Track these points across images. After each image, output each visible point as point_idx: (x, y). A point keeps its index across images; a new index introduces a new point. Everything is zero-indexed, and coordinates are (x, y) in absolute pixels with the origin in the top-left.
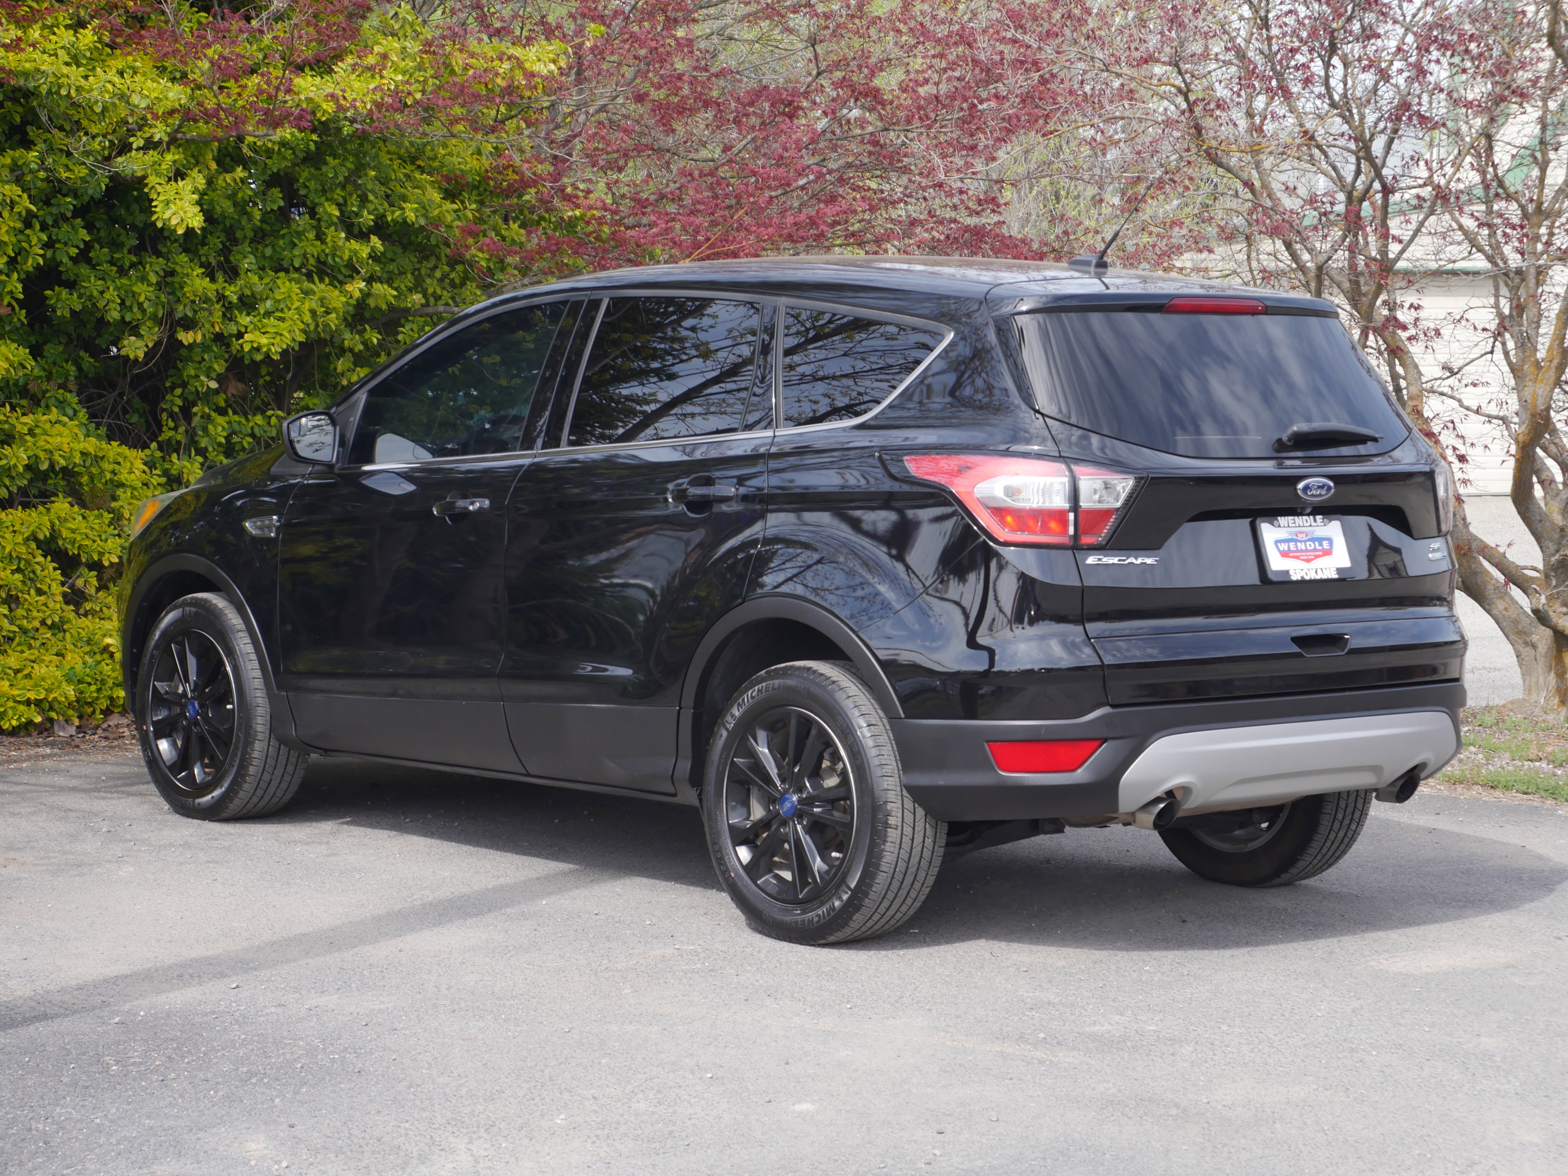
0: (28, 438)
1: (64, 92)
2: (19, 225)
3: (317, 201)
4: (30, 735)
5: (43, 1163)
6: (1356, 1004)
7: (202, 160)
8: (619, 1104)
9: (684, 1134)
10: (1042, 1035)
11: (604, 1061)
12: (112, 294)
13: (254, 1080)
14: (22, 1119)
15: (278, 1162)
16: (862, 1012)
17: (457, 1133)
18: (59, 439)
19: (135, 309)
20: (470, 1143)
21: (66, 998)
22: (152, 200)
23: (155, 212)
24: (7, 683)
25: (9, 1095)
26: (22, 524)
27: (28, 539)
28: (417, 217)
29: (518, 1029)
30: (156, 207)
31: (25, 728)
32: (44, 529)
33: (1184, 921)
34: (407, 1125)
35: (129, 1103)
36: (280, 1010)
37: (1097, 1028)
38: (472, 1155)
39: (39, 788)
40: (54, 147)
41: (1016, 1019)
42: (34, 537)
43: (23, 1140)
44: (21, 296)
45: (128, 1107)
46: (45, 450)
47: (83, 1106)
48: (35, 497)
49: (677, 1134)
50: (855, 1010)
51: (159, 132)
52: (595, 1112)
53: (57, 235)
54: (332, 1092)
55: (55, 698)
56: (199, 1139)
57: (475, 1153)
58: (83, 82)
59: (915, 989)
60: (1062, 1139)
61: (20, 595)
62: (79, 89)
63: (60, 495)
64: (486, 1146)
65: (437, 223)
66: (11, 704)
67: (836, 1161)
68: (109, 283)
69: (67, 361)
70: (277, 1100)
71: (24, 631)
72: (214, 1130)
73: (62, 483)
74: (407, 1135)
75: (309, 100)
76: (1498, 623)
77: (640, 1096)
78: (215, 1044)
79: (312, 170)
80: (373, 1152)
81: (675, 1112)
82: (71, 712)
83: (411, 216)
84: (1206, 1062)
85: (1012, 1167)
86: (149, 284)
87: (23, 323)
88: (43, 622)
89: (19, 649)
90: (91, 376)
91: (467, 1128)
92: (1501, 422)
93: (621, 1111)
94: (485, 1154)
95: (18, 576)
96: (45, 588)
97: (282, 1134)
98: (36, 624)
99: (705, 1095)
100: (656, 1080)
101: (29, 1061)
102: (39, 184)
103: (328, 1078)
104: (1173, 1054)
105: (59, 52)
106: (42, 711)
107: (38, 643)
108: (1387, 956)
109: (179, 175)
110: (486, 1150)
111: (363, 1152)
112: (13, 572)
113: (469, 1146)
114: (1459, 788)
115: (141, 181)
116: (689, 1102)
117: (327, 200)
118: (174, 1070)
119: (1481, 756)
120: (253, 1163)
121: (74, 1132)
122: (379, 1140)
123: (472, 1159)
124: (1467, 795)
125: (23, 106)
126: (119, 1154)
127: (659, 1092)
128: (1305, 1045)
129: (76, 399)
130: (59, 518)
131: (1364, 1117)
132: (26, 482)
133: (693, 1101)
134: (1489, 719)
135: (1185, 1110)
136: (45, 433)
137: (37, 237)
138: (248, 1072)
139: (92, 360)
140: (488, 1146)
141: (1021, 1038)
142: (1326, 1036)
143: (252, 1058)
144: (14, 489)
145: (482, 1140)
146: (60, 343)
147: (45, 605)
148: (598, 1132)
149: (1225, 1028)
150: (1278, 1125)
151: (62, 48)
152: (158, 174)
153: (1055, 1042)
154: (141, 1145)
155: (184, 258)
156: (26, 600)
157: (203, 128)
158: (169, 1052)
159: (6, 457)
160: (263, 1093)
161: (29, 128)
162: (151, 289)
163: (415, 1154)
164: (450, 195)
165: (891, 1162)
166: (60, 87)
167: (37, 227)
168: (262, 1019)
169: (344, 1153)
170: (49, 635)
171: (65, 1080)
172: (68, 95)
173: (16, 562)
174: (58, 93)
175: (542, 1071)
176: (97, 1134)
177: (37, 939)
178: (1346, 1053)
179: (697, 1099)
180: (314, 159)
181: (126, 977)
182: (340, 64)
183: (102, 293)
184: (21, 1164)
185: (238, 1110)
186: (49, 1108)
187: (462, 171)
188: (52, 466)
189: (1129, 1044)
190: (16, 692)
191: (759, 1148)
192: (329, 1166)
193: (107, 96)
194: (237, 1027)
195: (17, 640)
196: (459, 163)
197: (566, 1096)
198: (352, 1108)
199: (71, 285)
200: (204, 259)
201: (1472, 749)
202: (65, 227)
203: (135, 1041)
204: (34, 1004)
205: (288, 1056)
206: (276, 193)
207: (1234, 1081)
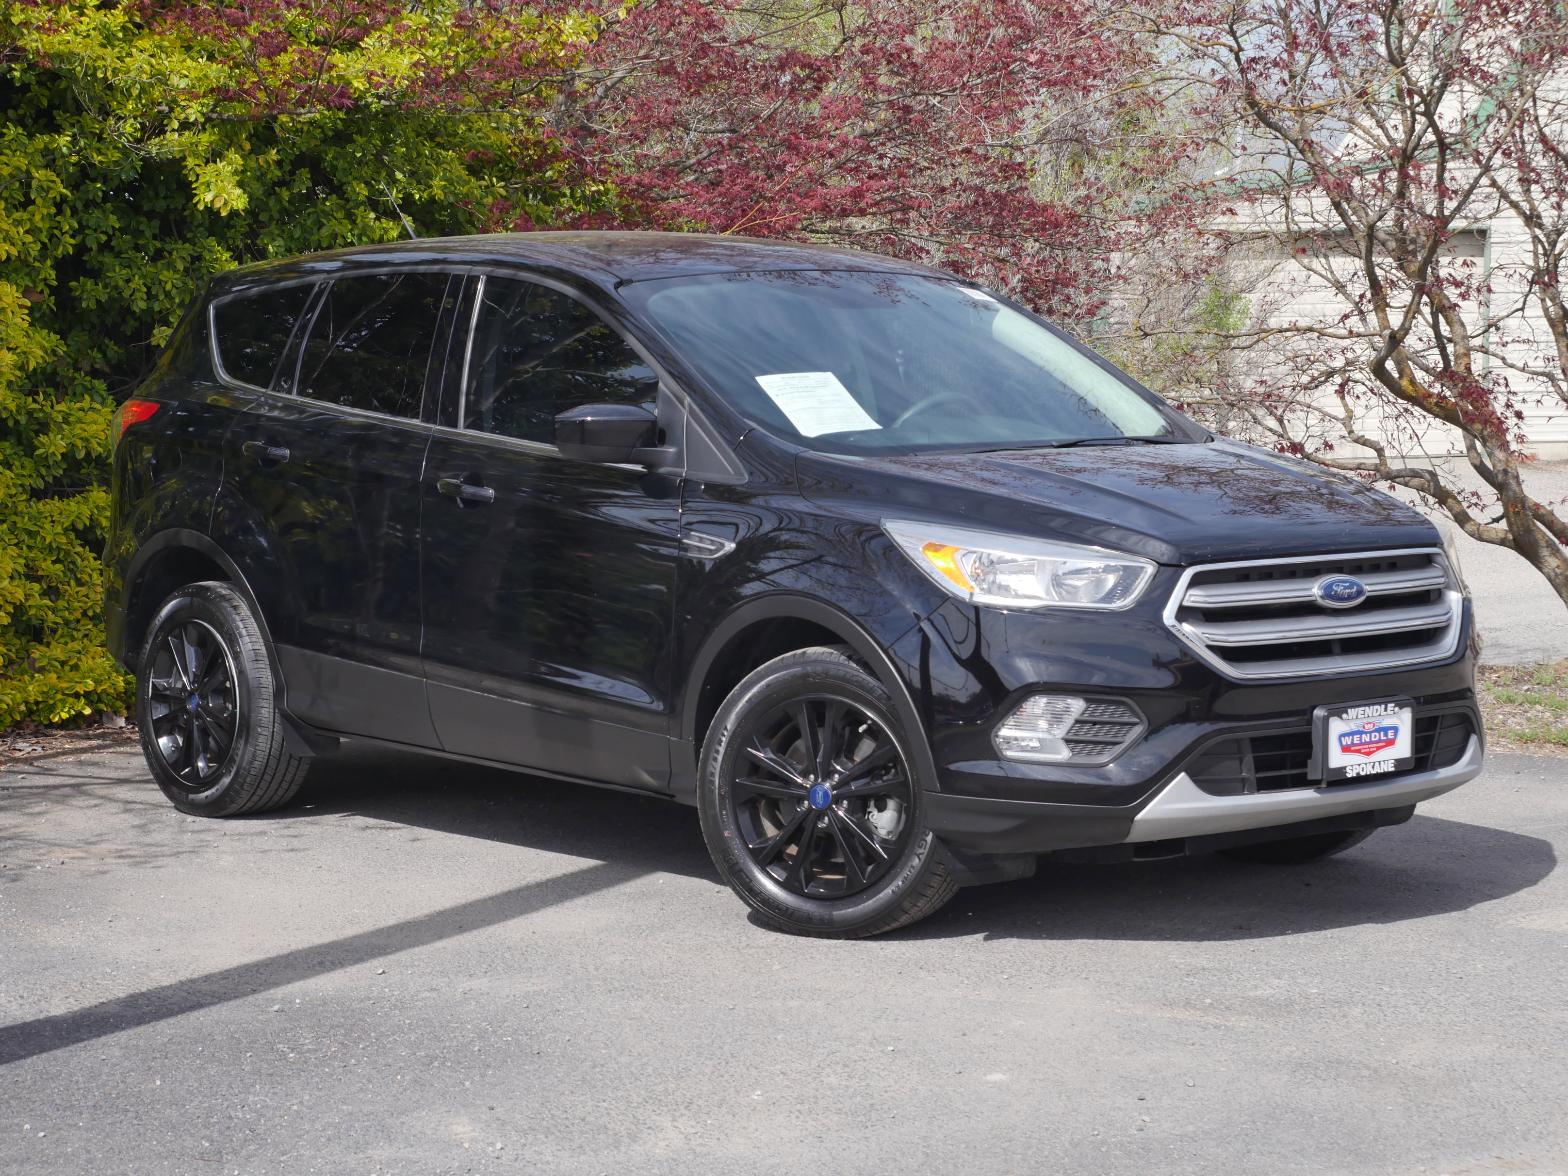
0: (64, 426)
1: (100, 75)
2: (53, 210)
3: (344, 180)
4: (79, 728)
5: (256, 1150)
6: (1509, 962)
7: (235, 139)
8: (810, 1079)
9: (885, 1107)
10: (1208, 1001)
11: (779, 1037)
12: (137, 282)
13: (436, 1064)
14: (219, 1108)
15: (492, 1144)
16: (1021, 982)
17: (658, 1112)
18: (95, 427)
19: (162, 297)
20: (674, 1120)
21: (215, 987)
22: (192, 183)
23: (196, 195)
24: (55, 676)
25: (196, 1085)
26: (60, 514)
27: (66, 530)
28: (445, 194)
29: (682, 1007)
30: (195, 189)
31: (75, 722)
32: (84, 518)
33: (1308, 885)
34: (605, 1105)
35: (320, 1090)
36: (434, 995)
37: (1259, 992)
38: (682, 1133)
39: (96, 781)
40: (87, 130)
41: (1176, 985)
42: (73, 528)
43: (228, 1128)
44: (55, 283)
45: (321, 1094)
46: (81, 439)
47: (274, 1093)
48: (69, 486)
49: (879, 1107)
50: (1013, 980)
51: (194, 113)
52: (788, 1087)
53: (88, 220)
54: (518, 1073)
55: (104, 690)
56: (403, 1123)
57: (683, 1130)
58: (119, 64)
59: (1065, 958)
60: (1264, 1102)
61: (60, 586)
62: (115, 72)
63: (95, 484)
64: (691, 1123)
65: (467, 199)
66: (59, 696)
67: (1047, 1129)
68: (135, 270)
69: (92, 348)
70: (467, 1083)
71: (67, 623)
72: (415, 1114)
73: (96, 472)
74: (608, 1114)
75: (340, 77)
76: (1550, 580)
77: (828, 1070)
78: (383, 1029)
79: (338, 149)
80: (582, 1132)
81: (868, 1085)
82: (119, 704)
83: (439, 194)
84: (1379, 1023)
85: (1225, 1131)
86: (176, 271)
87: (52, 310)
88: (84, 614)
89: (62, 640)
90: (113, 362)
91: (666, 1106)
92: (1545, 379)
93: (814, 1086)
94: (694, 1131)
95: (59, 566)
96: (86, 578)
97: (484, 1117)
98: (78, 615)
99: (893, 1068)
100: (838, 1054)
101: (203, 1051)
102: (71, 169)
103: (509, 1060)
104: (1344, 1016)
105: (92, 33)
106: (90, 703)
107: (80, 635)
108: (1523, 914)
109: (215, 156)
110: (692, 1127)
111: (571, 1132)
112: (54, 562)
113: (675, 1123)
114: (1532, 747)
115: (177, 163)
116: (879, 1075)
117: (355, 179)
118: (352, 1057)
119: (1548, 714)
120: (466, 1145)
121: (276, 1119)
122: (583, 1120)
123: (682, 1136)
124: (1540, 754)
125: (49, 89)
126: (329, 1140)
127: (845, 1065)
128: (1472, 1004)
129: (104, 386)
130: (97, 507)
131: (1556, 1073)
132: (61, 472)
133: (883, 1074)
134: (1548, 677)
135: (1376, 1071)
136: (80, 421)
137: (68, 224)
138: (427, 1056)
139: (116, 348)
140: (694, 1123)
141: (1187, 1004)
142: (1490, 994)
143: (426, 1042)
144: (50, 480)
145: (685, 1118)
146: (84, 330)
147: (87, 596)
148: (799, 1107)
149: (1386, 989)
150: (1474, 1084)
151: (94, 29)
152: (196, 155)
153: (1222, 1007)
154: (348, 1130)
155: (212, 242)
156: (66, 591)
157: (239, 109)
158: (340, 1038)
159: (43, 445)
160: (450, 1077)
161: (55, 112)
162: (177, 276)
163: (624, 1133)
164: (474, 171)
165: (1102, 1129)
166: (95, 69)
167: (69, 212)
168: (420, 1004)
169: (553, 1134)
170: (90, 627)
171: (248, 1068)
172: (105, 79)
173: (55, 553)
174: (94, 75)
175: (721, 1048)
176: (299, 1121)
177: (162, 929)
178: (1516, 1011)
179: (886, 1073)
180: (341, 138)
181: (267, 965)
182: (366, 39)
183: (128, 281)
184: (235, 1152)
185: (431, 1094)
186: (242, 1096)
187: (483, 146)
188: (88, 453)
189: (1297, 1007)
190: (65, 685)
191: (966, 1119)
192: (543, 1147)
193: (144, 76)
194: (397, 1012)
195: (60, 632)
196: (480, 138)
197: (753, 1072)
198: (544, 1089)
199: (96, 274)
200: (231, 242)
201: (1538, 707)
202: (97, 213)
203: (301, 1028)
204: (184, 994)
205: (461, 1039)
206: (304, 174)
207: (1415, 1042)
